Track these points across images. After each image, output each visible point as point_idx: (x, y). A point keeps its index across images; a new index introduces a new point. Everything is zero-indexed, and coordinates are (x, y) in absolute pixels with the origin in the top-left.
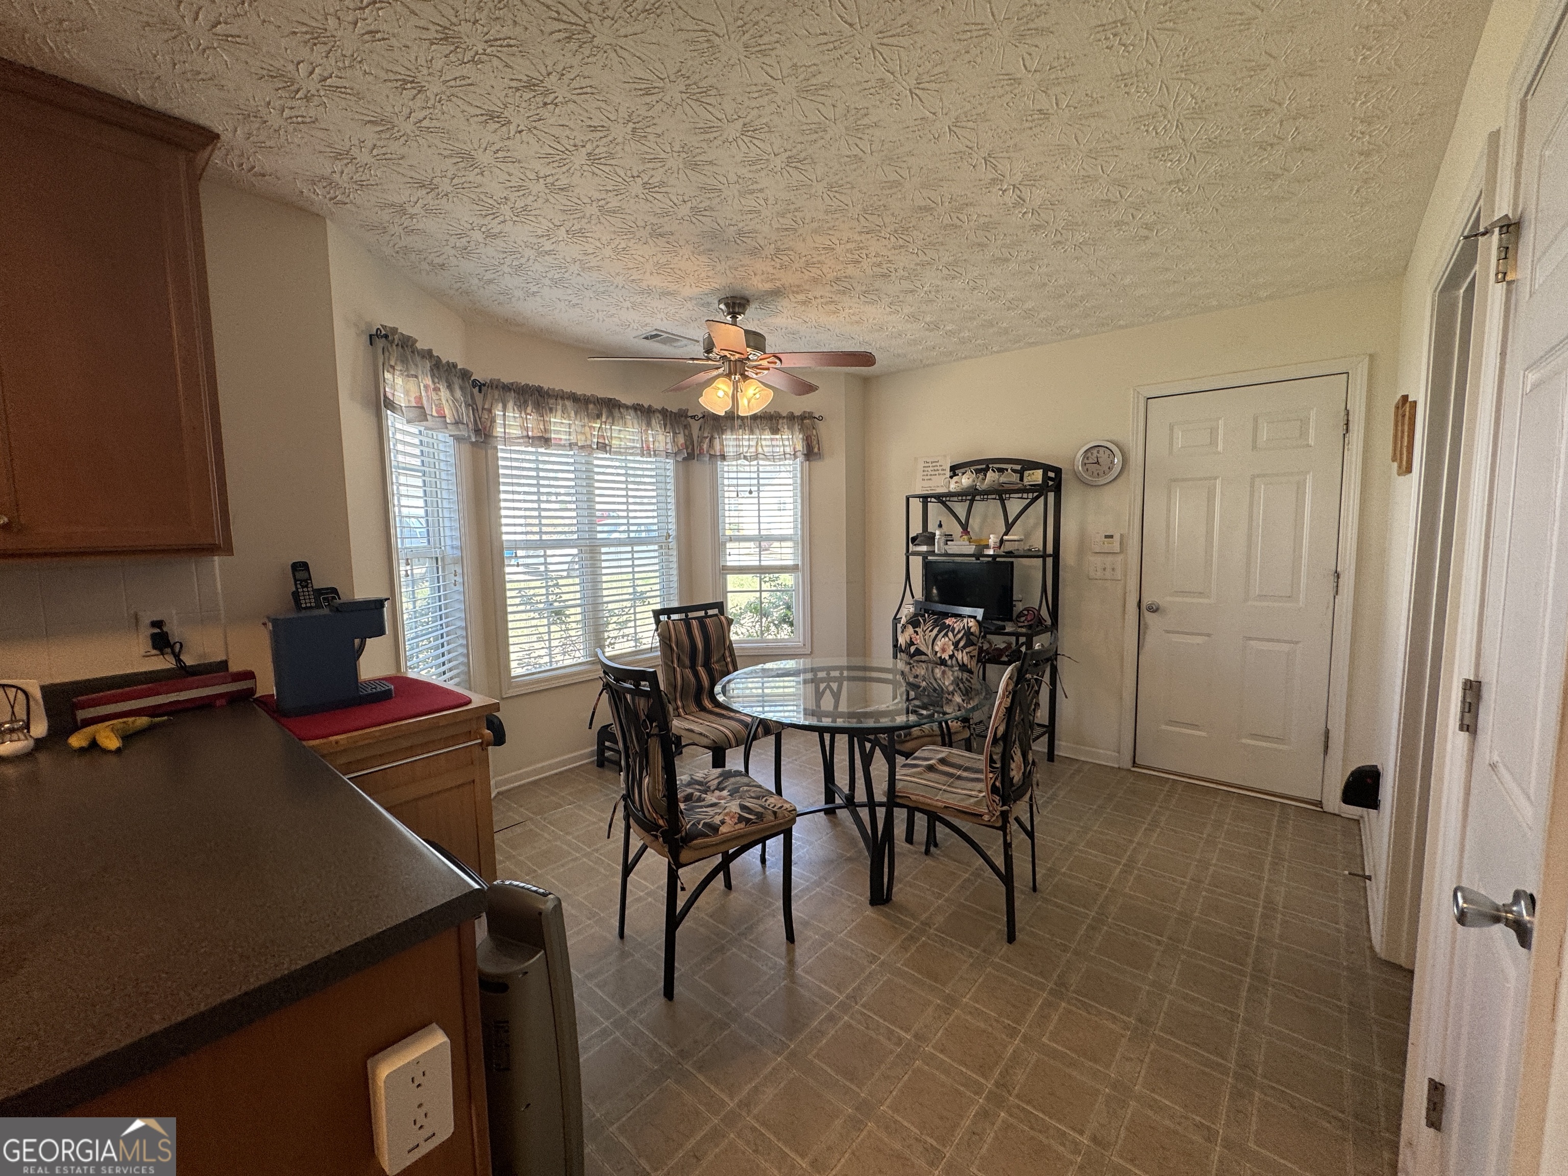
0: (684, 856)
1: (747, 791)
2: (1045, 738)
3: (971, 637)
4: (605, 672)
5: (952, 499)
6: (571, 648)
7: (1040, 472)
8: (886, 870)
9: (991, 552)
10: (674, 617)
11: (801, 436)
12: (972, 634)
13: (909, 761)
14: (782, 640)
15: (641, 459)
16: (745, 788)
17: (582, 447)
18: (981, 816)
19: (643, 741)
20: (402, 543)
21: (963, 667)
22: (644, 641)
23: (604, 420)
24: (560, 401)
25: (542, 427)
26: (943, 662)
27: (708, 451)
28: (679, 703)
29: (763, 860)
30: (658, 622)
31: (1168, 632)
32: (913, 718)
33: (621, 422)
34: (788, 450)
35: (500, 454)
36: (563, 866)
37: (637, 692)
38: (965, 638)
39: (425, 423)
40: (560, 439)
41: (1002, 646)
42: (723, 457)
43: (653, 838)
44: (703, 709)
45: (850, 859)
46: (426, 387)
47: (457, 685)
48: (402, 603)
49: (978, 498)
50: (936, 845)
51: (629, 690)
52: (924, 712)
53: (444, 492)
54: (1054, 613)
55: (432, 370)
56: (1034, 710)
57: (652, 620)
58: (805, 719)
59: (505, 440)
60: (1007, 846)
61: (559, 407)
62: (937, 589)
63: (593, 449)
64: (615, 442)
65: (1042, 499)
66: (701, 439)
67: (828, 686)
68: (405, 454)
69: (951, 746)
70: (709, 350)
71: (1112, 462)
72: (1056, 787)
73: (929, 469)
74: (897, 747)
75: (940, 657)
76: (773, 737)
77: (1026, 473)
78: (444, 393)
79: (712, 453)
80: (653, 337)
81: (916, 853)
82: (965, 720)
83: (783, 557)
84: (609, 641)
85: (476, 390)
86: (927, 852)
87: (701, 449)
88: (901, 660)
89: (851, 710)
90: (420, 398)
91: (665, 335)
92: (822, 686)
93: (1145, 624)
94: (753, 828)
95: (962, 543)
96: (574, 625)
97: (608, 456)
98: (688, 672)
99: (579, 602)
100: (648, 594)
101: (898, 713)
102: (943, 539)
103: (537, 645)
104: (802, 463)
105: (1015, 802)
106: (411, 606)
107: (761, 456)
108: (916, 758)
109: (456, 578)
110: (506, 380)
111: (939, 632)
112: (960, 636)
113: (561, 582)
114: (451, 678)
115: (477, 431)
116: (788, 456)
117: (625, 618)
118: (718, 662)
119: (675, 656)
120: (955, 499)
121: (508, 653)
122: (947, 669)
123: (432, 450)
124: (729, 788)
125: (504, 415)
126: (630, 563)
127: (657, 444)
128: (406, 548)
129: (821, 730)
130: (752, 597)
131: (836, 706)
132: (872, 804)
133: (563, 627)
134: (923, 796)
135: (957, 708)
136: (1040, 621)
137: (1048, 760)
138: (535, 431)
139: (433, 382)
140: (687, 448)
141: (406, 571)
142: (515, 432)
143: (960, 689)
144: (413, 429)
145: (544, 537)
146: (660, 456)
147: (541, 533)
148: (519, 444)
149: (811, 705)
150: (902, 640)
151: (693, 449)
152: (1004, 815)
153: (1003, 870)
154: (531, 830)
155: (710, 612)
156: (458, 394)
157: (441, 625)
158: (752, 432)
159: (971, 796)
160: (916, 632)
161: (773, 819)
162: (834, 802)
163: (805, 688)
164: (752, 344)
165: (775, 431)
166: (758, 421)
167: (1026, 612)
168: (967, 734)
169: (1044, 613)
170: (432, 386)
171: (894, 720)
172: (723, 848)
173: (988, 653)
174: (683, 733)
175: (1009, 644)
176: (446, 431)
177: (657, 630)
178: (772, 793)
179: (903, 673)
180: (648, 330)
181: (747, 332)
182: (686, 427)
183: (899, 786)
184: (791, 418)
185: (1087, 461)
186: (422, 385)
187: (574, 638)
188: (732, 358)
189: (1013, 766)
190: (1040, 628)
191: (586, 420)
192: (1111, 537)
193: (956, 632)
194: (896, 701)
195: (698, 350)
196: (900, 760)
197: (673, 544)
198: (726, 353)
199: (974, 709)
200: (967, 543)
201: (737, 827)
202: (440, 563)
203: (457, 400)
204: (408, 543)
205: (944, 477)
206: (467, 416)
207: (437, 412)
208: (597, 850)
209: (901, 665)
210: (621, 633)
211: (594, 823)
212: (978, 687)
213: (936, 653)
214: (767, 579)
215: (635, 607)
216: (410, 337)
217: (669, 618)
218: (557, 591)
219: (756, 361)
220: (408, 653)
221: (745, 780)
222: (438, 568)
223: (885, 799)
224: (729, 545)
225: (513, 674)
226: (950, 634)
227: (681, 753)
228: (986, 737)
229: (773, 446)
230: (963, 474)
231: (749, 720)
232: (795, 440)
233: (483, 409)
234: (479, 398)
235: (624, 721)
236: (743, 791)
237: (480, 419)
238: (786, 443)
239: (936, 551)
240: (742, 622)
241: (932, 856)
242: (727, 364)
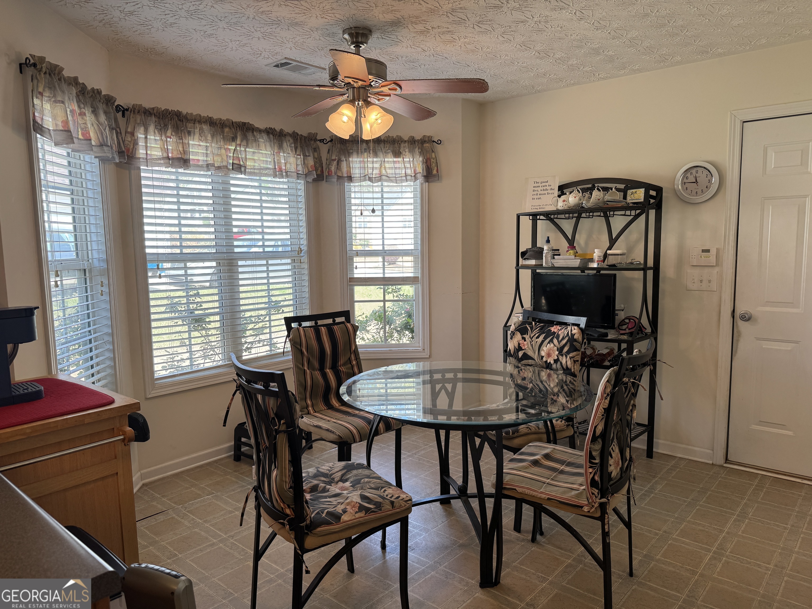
0: (309, 541)
1: (369, 482)
2: (645, 437)
3: (575, 343)
4: (237, 374)
5: (559, 216)
6: (212, 352)
7: (642, 191)
8: (495, 556)
9: (595, 265)
10: (305, 324)
11: (421, 159)
12: (575, 340)
13: (516, 456)
14: (404, 345)
15: (274, 179)
16: (366, 480)
17: (219, 168)
18: (582, 507)
19: (272, 437)
20: (52, 256)
21: (567, 371)
22: (278, 346)
23: (238, 142)
24: (197, 125)
25: (181, 149)
26: (548, 366)
27: (335, 173)
28: (309, 402)
29: (384, 546)
30: (289, 328)
31: (758, 339)
32: (522, 416)
33: (254, 145)
34: (409, 172)
35: (142, 174)
36: (201, 550)
37: (267, 392)
38: (568, 345)
39: (72, 145)
40: (198, 160)
41: (605, 351)
42: (350, 179)
43: (281, 526)
44: (330, 407)
45: (462, 546)
46: (72, 111)
47: (103, 386)
48: (52, 311)
49: (584, 215)
50: (542, 534)
51: (259, 391)
52: (533, 411)
53: (91, 209)
54: (654, 322)
55: (78, 96)
56: (631, 410)
57: (284, 327)
58: (424, 418)
59: (147, 161)
60: (605, 535)
61: (197, 131)
62: (546, 299)
63: (229, 169)
64: (249, 163)
65: (643, 216)
66: (330, 161)
67: (444, 387)
68: (53, 173)
69: (555, 443)
70: (334, 77)
71: (710, 181)
72: (654, 481)
73: (539, 189)
74: (505, 442)
75: (546, 362)
76: (394, 433)
77: (629, 192)
78: (89, 118)
79: (340, 175)
80: (283, 65)
81: (523, 540)
82: (569, 419)
83: (405, 270)
84: (246, 346)
85: (120, 115)
86: (534, 540)
87: (330, 172)
88: (510, 363)
89: (465, 409)
90: (66, 123)
91: (295, 63)
92: (438, 387)
93: (739, 332)
94: (372, 516)
95: (567, 256)
96: (214, 332)
97: (243, 176)
98: (317, 374)
99: (217, 310)
100: (282, 303)
101: (506, 411)
102: (551, 253)
103: (180, 350)
104: (422, 184)
105: (613, 494)
106: (61, 314)
107: (384, 178)
108: (522, 454)
109: (102, 289)
110: (147, 105)
111: (545, 338)
112: (564, 342)
113: (202, 292)
114: (99, 380)
115: (121, 153)
116: (409, 178)
117: (260, 325)
118: (344, 364)
119: (305, 359)
120: (563, 216)
121: (151, 357)
122: (552, 372)
123: (79, 171)
124: (351, 480)
125: (146, 138)
126: (265, 275)
127: (288, 166)
128: (56, 261)
129: (437, 427)
130: (377, 306)
131: (451, 405)
132: (481, 495)
133: (204, 332)
134: (528, 489)
135: (561, 408)
136: (641, 328)
137: (647, 457)
138: (175, 153)
139: (79, 107)
140: (316, 170)
141: (56, 282)
142: (156, 153)
143: (564, 390)
144: (62, 151)
145: (185, 251)
146: (292, 177)
147: (181, 247)
148: (159, 165)
149: (429, 405)
150: (511, 346)
151: (322, 171)
152: (603, 507)
153: (601, 557)
154: (173, 518)
155: (338, 320)
156: (103, 118)
157: (90, 331)
158: (376, 155)
159: (572, 489)
160: (524, 339)
161: (391, 508)
162: (448, 492)
163: (424, 388)
164: (374, 72)
165: (397, 154)
166: (382, 145)
167: (627, 321)
168: (570, 432)
169: (645, 322)
170: (78, 111)
171: (501, 418)
172: (346, 534)
173: (590, 357)
174: (312, 429)
175: (612, 350)
176: (92, 153)
177: (288, 336)
178: (390, 484)
179: (512, 376)
180: (280, 59)
181: (368, 61)
182: (315, 150)
183: (506, 478)
184: (412, 142)
185: (685, 180)
186: (68, 110)
187: (213, 344)
188: (355, 85)
189: (611, 461)
190: (640, 335)
191: (222, 143)
192: (708, 251)
193: (561, 337)
194: (506, 401)
195: (325, 78)
196: (507, 455)
197: (305, 259)
198: (350, 80)
199: (577, 409)
200: (573, 257)
201: (358, 515)
202: (87, 275)
203: (101, 124)
204: (58, 256)
205: (553, 196)
206: (111, 138)
207: (83, 134)
208: (232, 537)
209: (510, 368)
210: (258, 339)
211: (231, 512)
212: (582, 389)
213: (542, 357)
214: (390, 290)
215: (270, 315)
216: (57, 66)
217: (300, 325)
218: (198, 300)
219: (378, 87)
220: (58, 357)
221: (366, 472)
222: (86, 279)
223: (493, 491)
224: (356, 259)
225: (156, 375)
226: (555, 341)
227: (311, 447)
228: (586, 434)
229: (396, 168)
230: (571, 193)
231: (371, 417)
232: (415, 163)
233: (126, 132)
234: (122, 121)
235: (255, 419)
236: (364, 483)
237: (123, 142)
238: (408, 165)
239: (544, 264)
240: (368, 328)
241: (538, 543)
242: (351, 91)
